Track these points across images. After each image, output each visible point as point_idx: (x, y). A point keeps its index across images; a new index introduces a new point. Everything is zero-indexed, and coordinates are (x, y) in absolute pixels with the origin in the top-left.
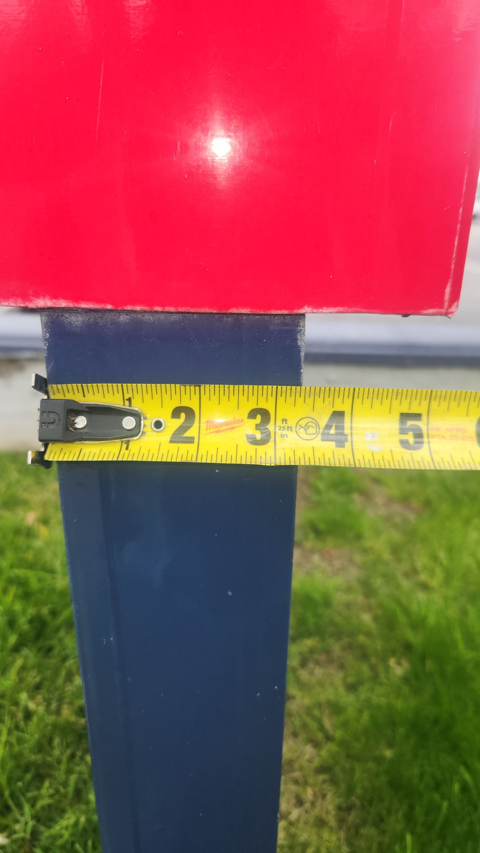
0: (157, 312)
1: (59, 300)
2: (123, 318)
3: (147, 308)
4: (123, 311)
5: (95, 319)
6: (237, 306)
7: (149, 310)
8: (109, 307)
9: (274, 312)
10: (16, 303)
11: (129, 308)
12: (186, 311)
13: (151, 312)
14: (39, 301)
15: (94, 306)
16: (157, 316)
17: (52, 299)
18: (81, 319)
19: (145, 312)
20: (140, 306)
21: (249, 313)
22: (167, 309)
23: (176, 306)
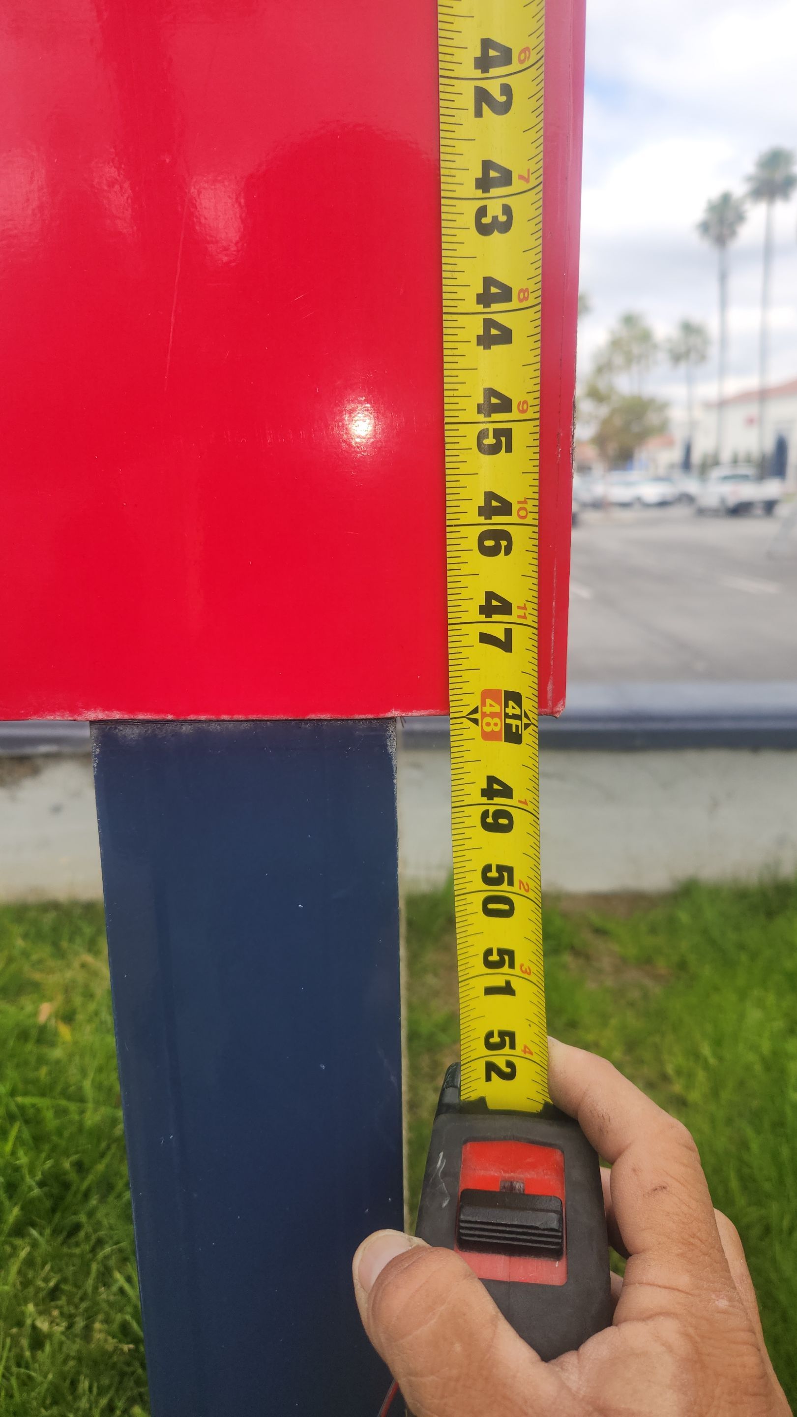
0: (224, 721)
1: (113, 711)
2: (186, 729)
3: (213, 717)
4: (185, 721)
5: (154, 730)
6: (314, 711)
7: (215, 719)
8: (170, 717)
9: (357, 717)
10: (63, 716)
11: (192, 717)
12: (257, 719)
13: (218, 721)
14: (89, 713)
15: (152, 717)
16: (226, 725)
17: (104, 711)
18: (137, 732)
19: (211, 721)
20: (204, 716)
21: (329, 718)
22: (236, 717)
23: (246, 714)
